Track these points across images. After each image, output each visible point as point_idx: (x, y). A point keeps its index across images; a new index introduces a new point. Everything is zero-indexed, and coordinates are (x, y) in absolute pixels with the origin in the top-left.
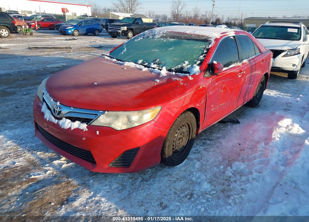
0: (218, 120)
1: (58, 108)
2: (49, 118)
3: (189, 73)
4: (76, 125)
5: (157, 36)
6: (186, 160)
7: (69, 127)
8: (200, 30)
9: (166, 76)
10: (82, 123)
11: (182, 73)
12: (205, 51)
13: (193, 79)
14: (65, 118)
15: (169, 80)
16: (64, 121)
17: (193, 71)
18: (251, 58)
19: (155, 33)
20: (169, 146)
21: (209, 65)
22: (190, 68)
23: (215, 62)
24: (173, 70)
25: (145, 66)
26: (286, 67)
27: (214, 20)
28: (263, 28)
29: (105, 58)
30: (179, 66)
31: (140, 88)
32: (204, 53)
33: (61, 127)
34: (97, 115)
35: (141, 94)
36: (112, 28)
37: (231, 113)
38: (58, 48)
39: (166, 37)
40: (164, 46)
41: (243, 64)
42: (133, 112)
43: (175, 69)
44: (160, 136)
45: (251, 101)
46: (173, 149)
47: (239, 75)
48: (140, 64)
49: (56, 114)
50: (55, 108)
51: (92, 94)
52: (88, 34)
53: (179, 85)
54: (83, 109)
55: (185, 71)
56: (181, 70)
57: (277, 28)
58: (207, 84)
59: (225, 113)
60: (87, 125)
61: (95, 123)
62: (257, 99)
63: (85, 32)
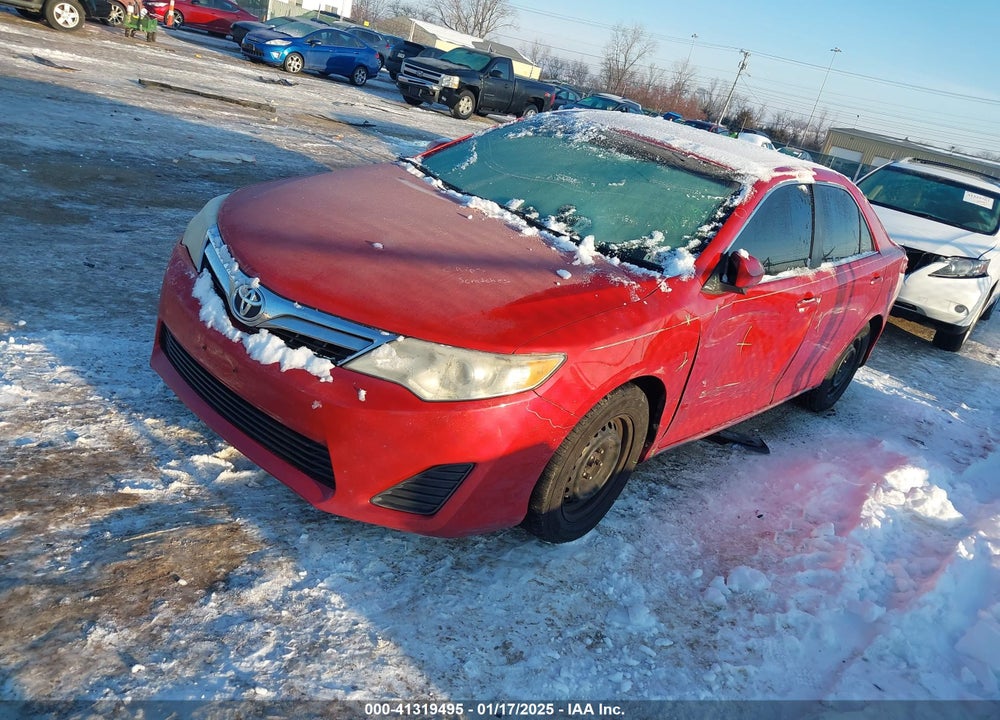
0: (709, 429)
1: (254, 297)
2: (216, 321)
3: (660, 270)
4: (300, 357)
5: (578, 135)
6: (592, 533)
7: (275, 359)
8: (713, 146)
9: (591, 266)
10: (317, 356)
11: (640, 266)
12: (719, 213)
13: (670, 290)
14: (267, 331)
15: (600, 278)
16: (264, 340)
17: (675, 266)
18: (844, 261)
19: (573, 124)
20: (558, 478)
21: (724, 257)
22: (667, 254)
23: (744, 254)
24: (613, 251)
25: (531, 223)
26: (933, 310)
27: (733, 112)
28: (890, 173)
29: (408, 170)
30: (634, 242)
31: (512, 287)
32: (714, 219)
33: (249, 355)
34: (371, 341)
35: (511, 304)
36: (414, 72)
37: (750, 415)
38: (231, 101)
39: (605, 145)
40: (598, 173)
41: (820, 275)
42: (481, 353)
43: (620, 250)
44: (542, 444)
45: (813, 391)
46: (567, 490)
47: (802, 307)
48: (516, 213)
49: (242, 314)
50: (244, 294)
51: (366, 275)
52: (331, 75)
53: (628, 300)
54: (331, 314)
55: (650, 260)
56: (636, 257)
57: (932, 183)
58: (708, 315)
59: (734, 414)
60: (333, 366)
61: (359, 365)
62: (832, 391)
63: (324, 67)
